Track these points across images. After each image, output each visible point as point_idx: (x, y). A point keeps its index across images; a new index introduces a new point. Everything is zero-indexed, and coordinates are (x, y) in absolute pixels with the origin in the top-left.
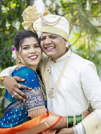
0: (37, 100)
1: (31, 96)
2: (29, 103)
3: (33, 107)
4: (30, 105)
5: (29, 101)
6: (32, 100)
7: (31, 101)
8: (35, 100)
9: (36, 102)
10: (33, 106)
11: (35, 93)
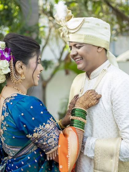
0: (56, 136)
1: (46, 134)
2: (47, 144)
3: (54, 147)
4: (50, 145)
5: (47, 141)
6: (50, 138)
7: (49, 140)
8: (54, 137)
9: (56, 139)
10: (54, 145)
11: (50, 128)
